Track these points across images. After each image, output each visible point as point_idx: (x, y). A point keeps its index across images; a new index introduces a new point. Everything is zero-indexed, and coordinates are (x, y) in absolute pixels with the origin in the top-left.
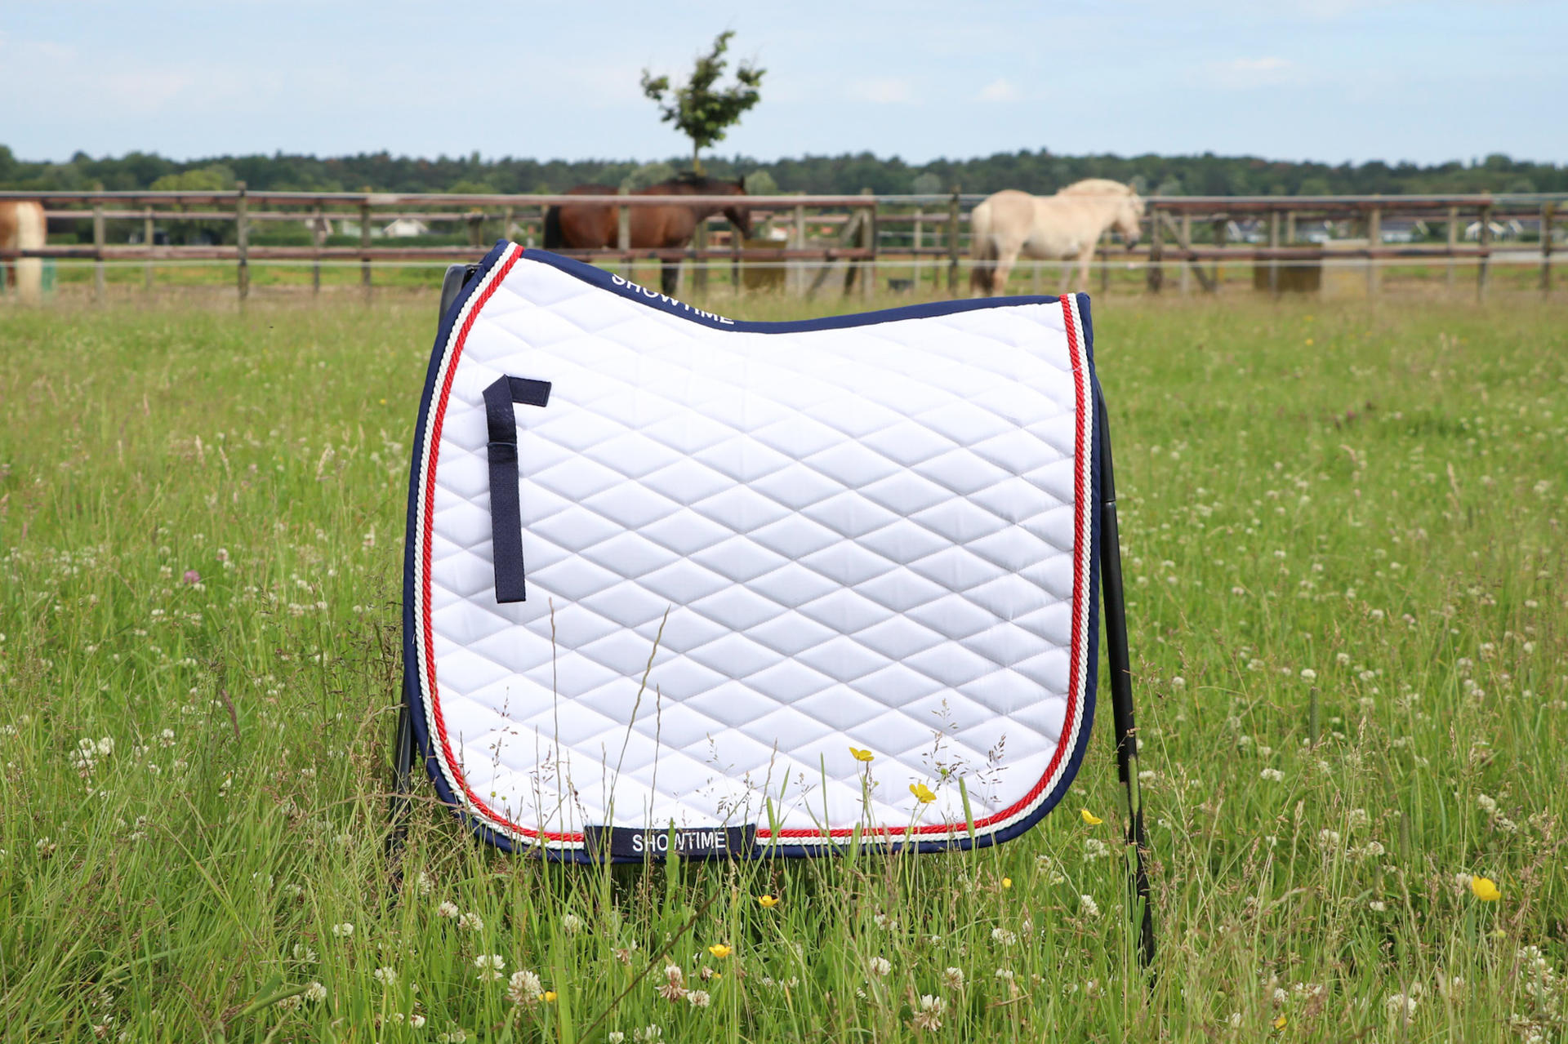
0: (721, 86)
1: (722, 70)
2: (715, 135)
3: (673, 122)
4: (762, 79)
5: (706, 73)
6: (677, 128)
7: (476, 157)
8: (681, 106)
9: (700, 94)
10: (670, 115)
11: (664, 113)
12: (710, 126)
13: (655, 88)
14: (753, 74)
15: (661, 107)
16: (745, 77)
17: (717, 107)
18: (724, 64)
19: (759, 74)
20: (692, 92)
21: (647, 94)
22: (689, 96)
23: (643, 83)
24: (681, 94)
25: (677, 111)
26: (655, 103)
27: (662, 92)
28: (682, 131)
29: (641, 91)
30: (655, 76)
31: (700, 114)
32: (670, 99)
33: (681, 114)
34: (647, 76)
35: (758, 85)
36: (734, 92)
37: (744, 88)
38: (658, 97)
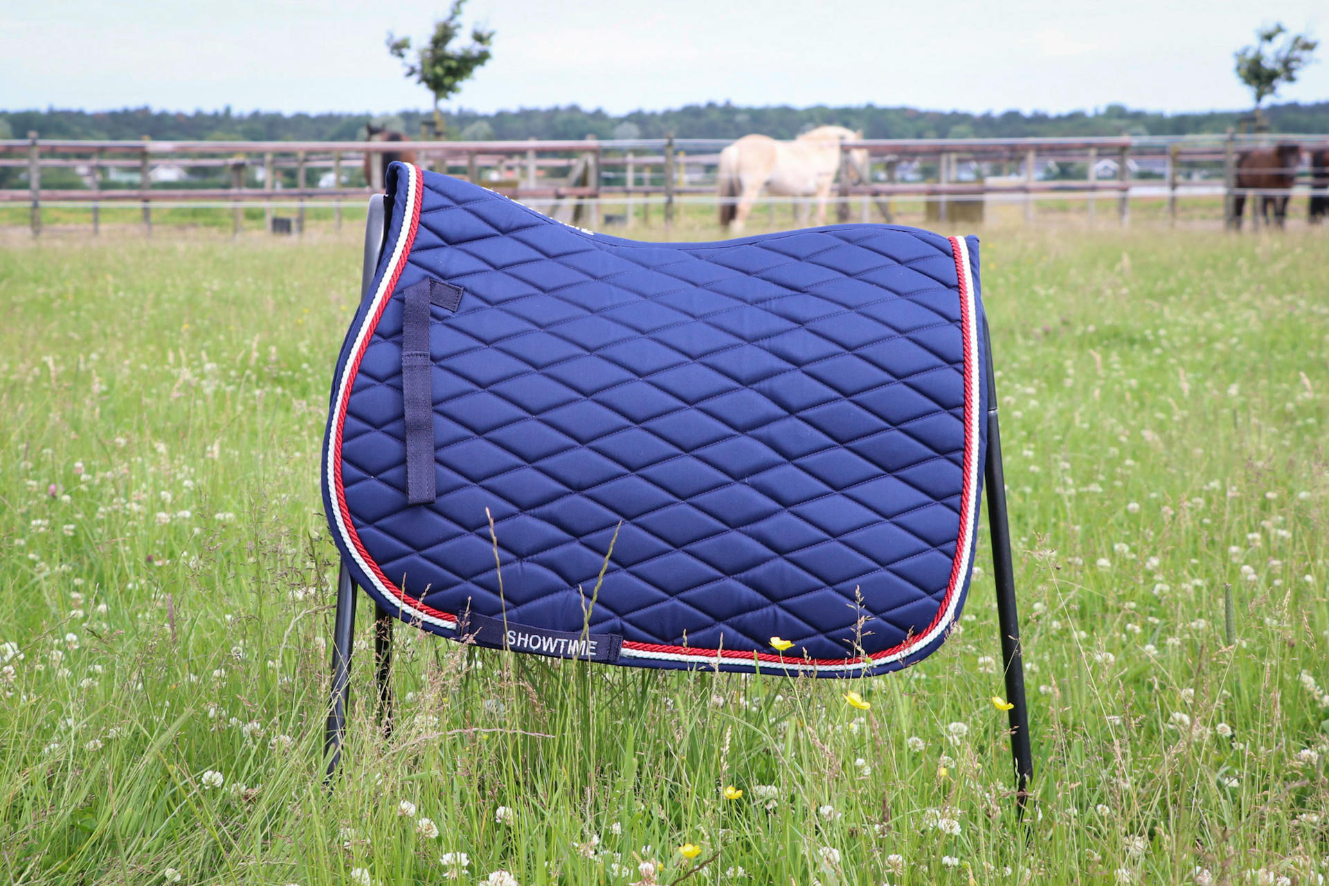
0: (455, 47)
1: (458, 31)
2: (451, 88)
3: (415, 77)
4: (493, 39)
5: (443, 35)
6: (419, 82)
7: (228, 110)
8: (423, 63)
9: (439, 52)
10: (412, 72)
11: (407, 70)
12: (447, 81)
13: (398, 48)
14: (485, 34)
15: (405, 64)
16: (479, 38)
17: (453, 64)
18: (459, 26)
19: (491, 35)
20: (433, 51)
21: (392, 52)
22: (428, 54)
23: (388, 43)
24: (422, 53)
25: (418, 67)
26: (398, 61)
27: (404, 51)
28: (424, 85)
29: (386, 50)
30: (398, 37)
31: (439, 70)
32: (413, 57)
33: (422, 71)
34: (392, 36)
35: (490, 44)
36: (468, 52)
37: (477, 48)
38: (401, 55)
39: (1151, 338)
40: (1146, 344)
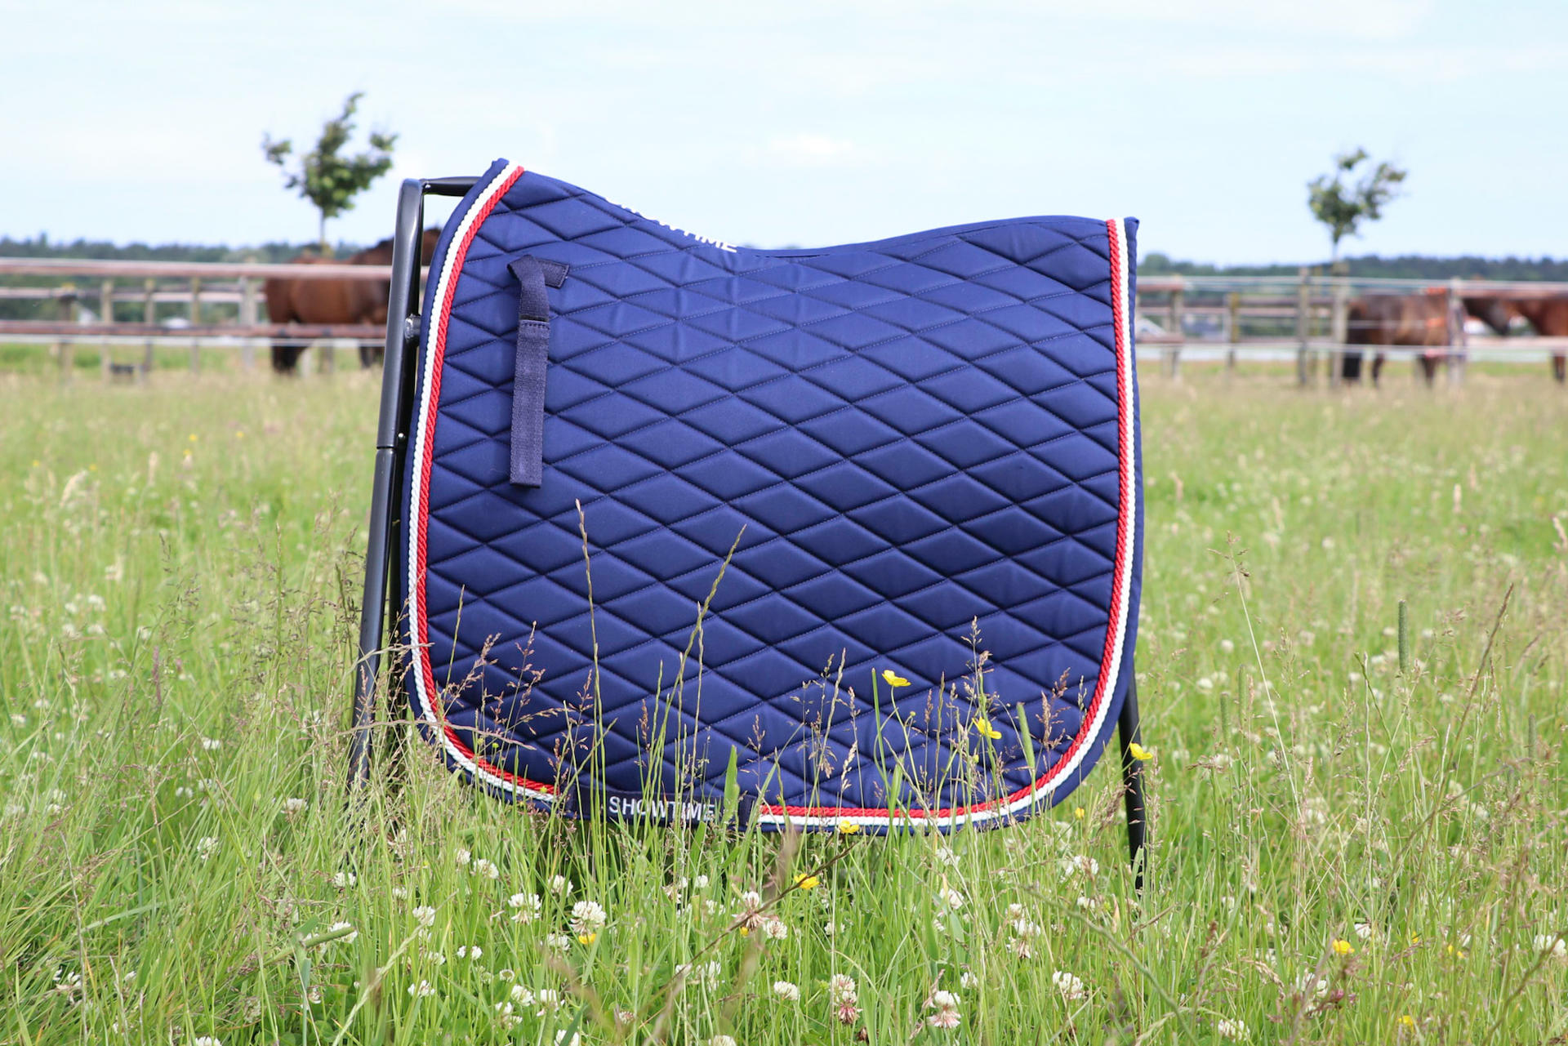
0: (347, 153)
1: (352, 133)
2: (342, 204)
3: (297, 190)
4: (396, 144)
5: (333, 138)
6: (302, 195)
8: (307, 172)
9: (327, 159)
10: (293, 183)
11: (287, 181)
12: (338, 195)
13: (276, 153)
14: (386, 137)
15: (285, 174)
16: (379, 143)
17: (346, 174)
18: (353, 126)
19: (394, 138)
20: (320, 157)
21: (269, 159)
22: (315, 161)
23: (264, 147)
24: (306, 162)
25: (301, 177)
27: (285, 157)
28: (307, 200)
29: (261, 155)
30: (276, 139)
31: (328, 182)
32: (294, 165)
33: (307, 182)
34: (268, 137)
35: (391, 149)
36: (362, 158)
37: (374, 155)
38: (280, 162)
39: (1224, 494)
40: (1218, 501)
